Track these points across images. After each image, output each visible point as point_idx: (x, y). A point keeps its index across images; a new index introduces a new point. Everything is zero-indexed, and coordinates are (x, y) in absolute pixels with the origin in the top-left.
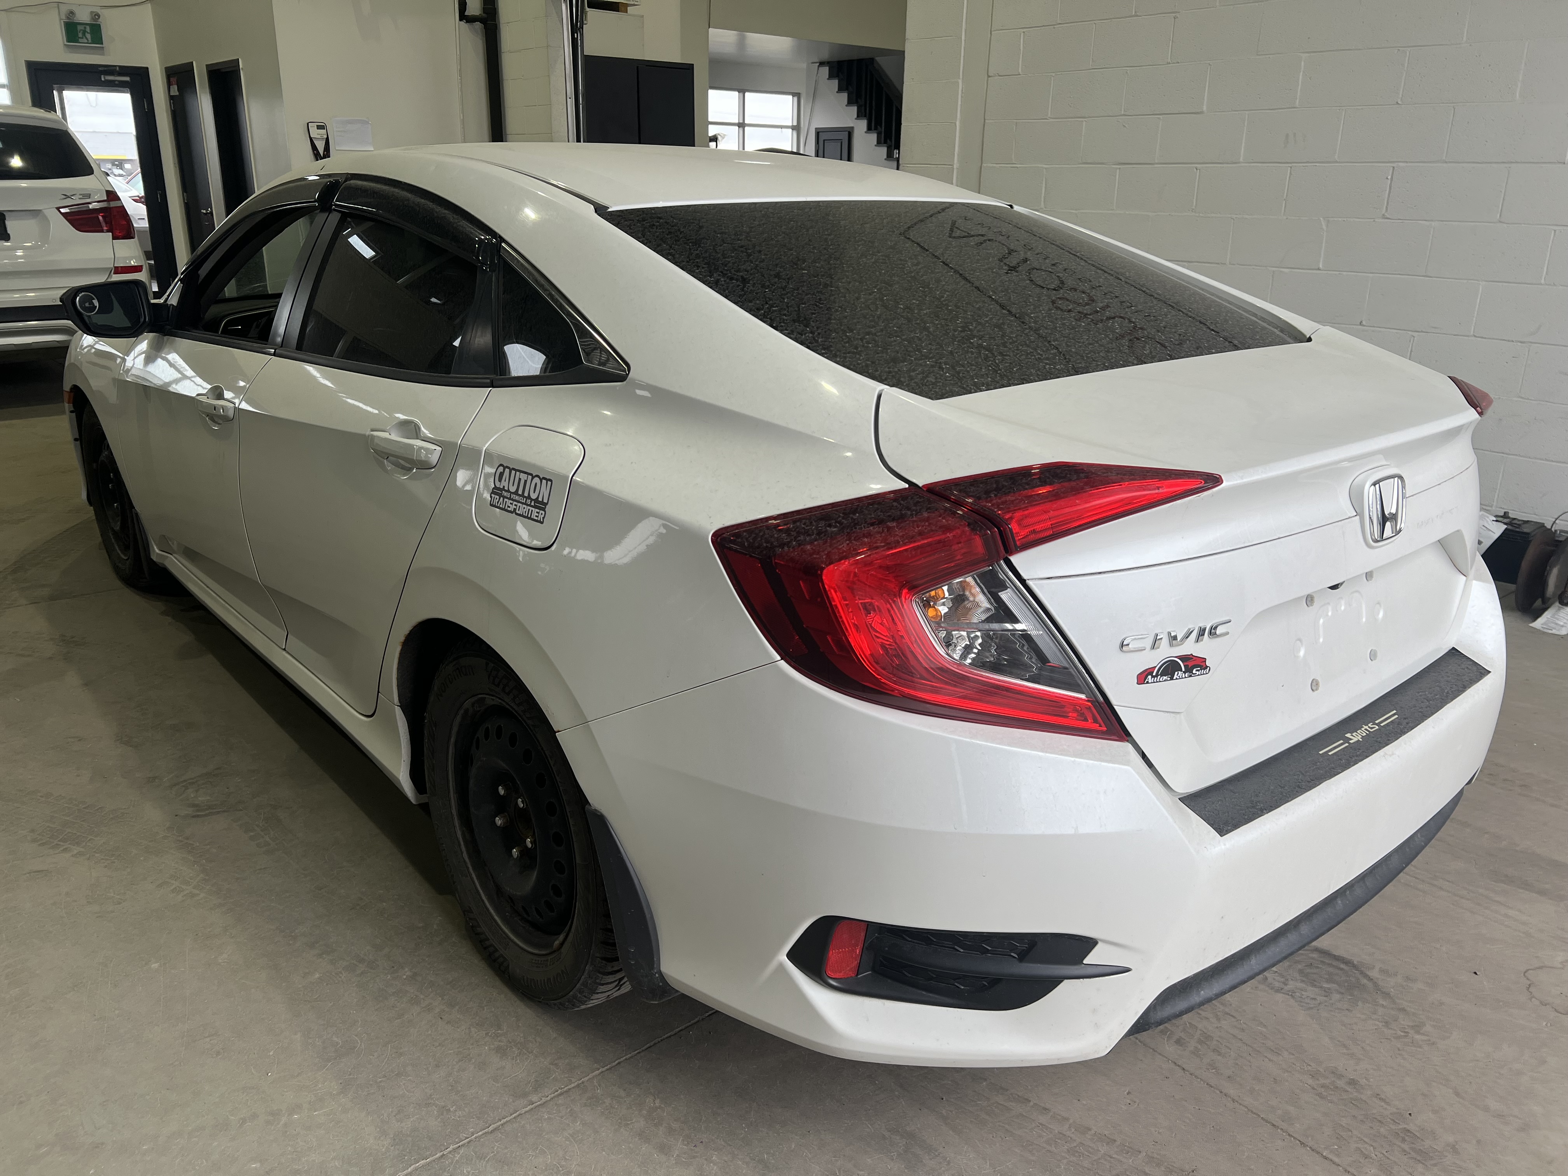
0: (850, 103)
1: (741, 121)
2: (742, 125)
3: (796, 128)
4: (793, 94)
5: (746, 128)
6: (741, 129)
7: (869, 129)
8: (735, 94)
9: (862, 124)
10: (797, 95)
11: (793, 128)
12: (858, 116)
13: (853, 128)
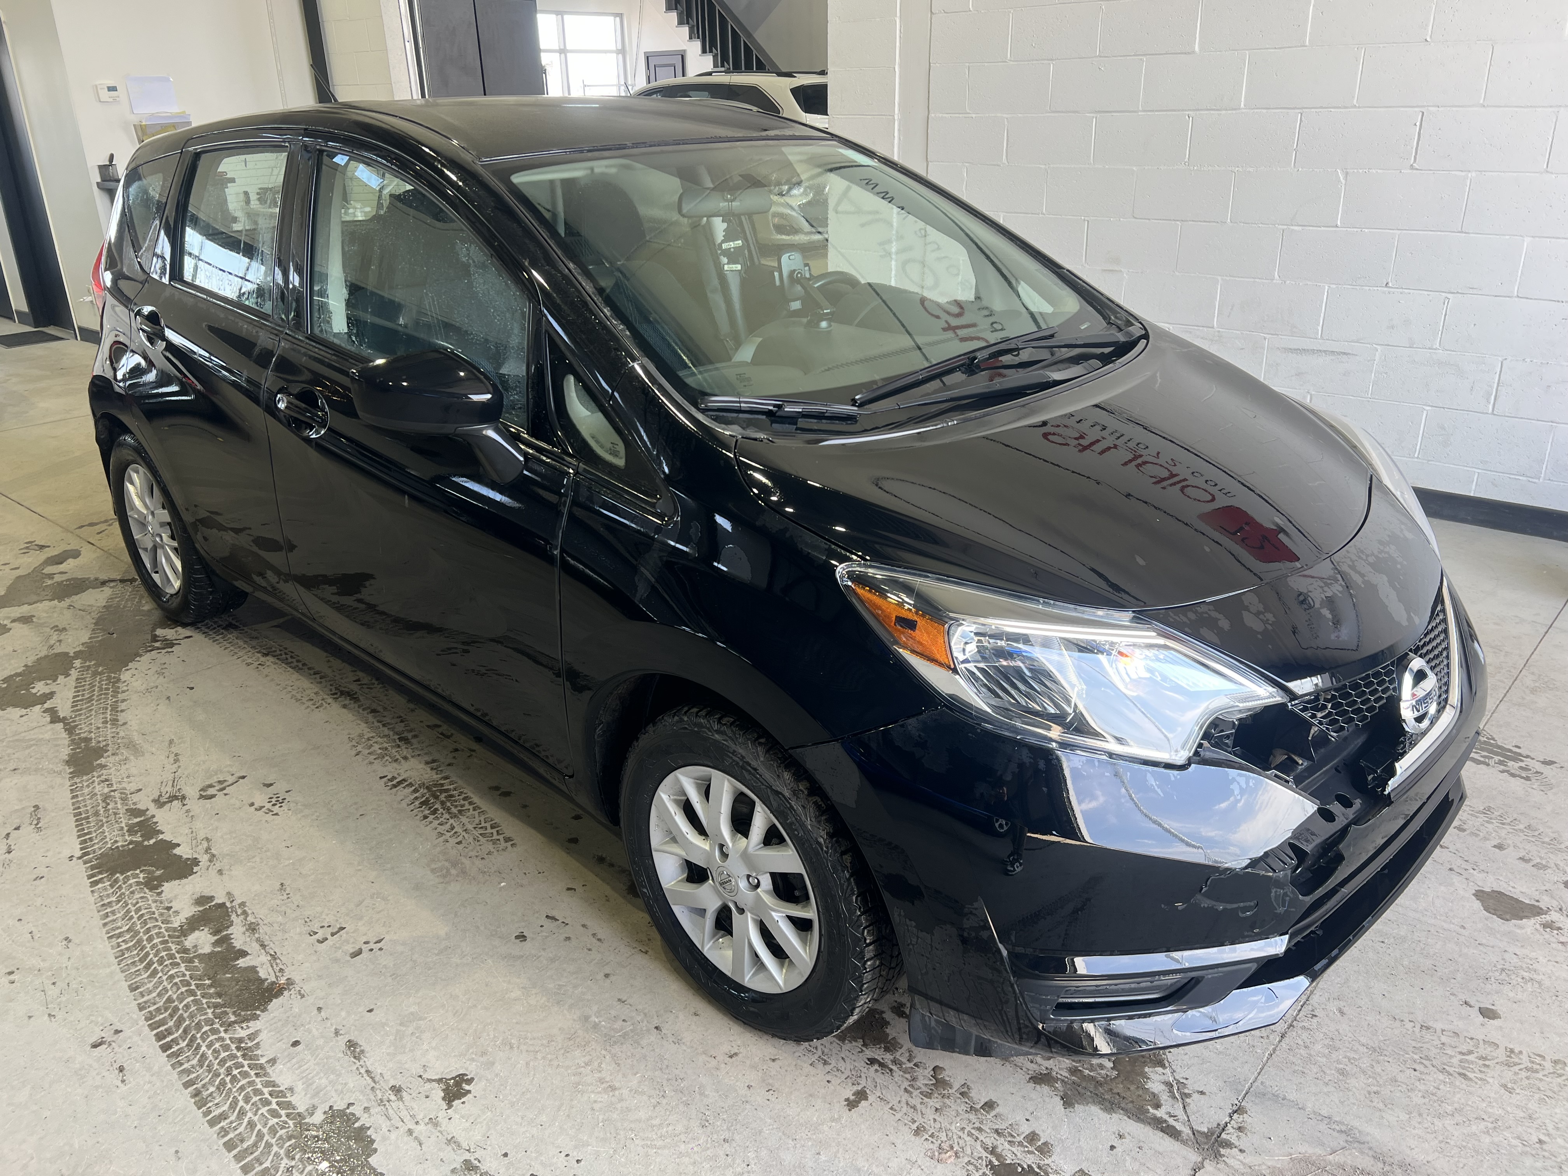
0: (681, 23)
1: (562, 47)
2: (563, 51)
3: (622, 52)
4: (616, 15)
5: (569, 55)
6: (563, 55)
7: (704, 51)
8: (553, 17)
9: (696, 46)
10: (621, 15)
11: (618, 52)
12: (691, 38)
13: (685, 51)
